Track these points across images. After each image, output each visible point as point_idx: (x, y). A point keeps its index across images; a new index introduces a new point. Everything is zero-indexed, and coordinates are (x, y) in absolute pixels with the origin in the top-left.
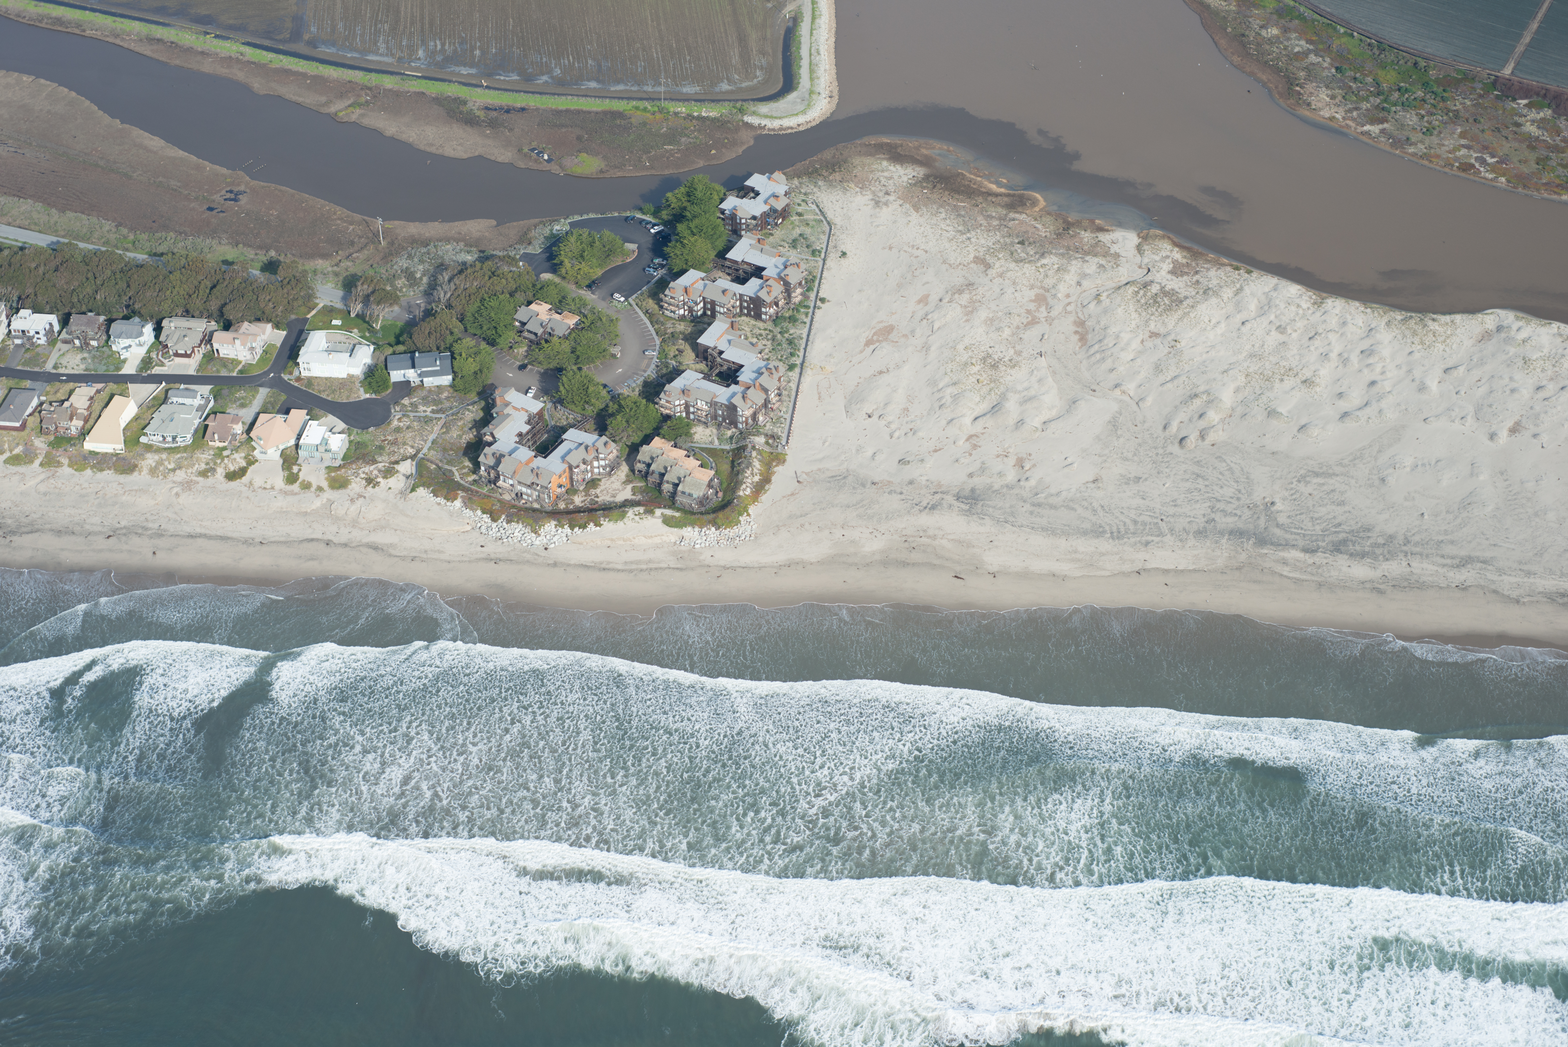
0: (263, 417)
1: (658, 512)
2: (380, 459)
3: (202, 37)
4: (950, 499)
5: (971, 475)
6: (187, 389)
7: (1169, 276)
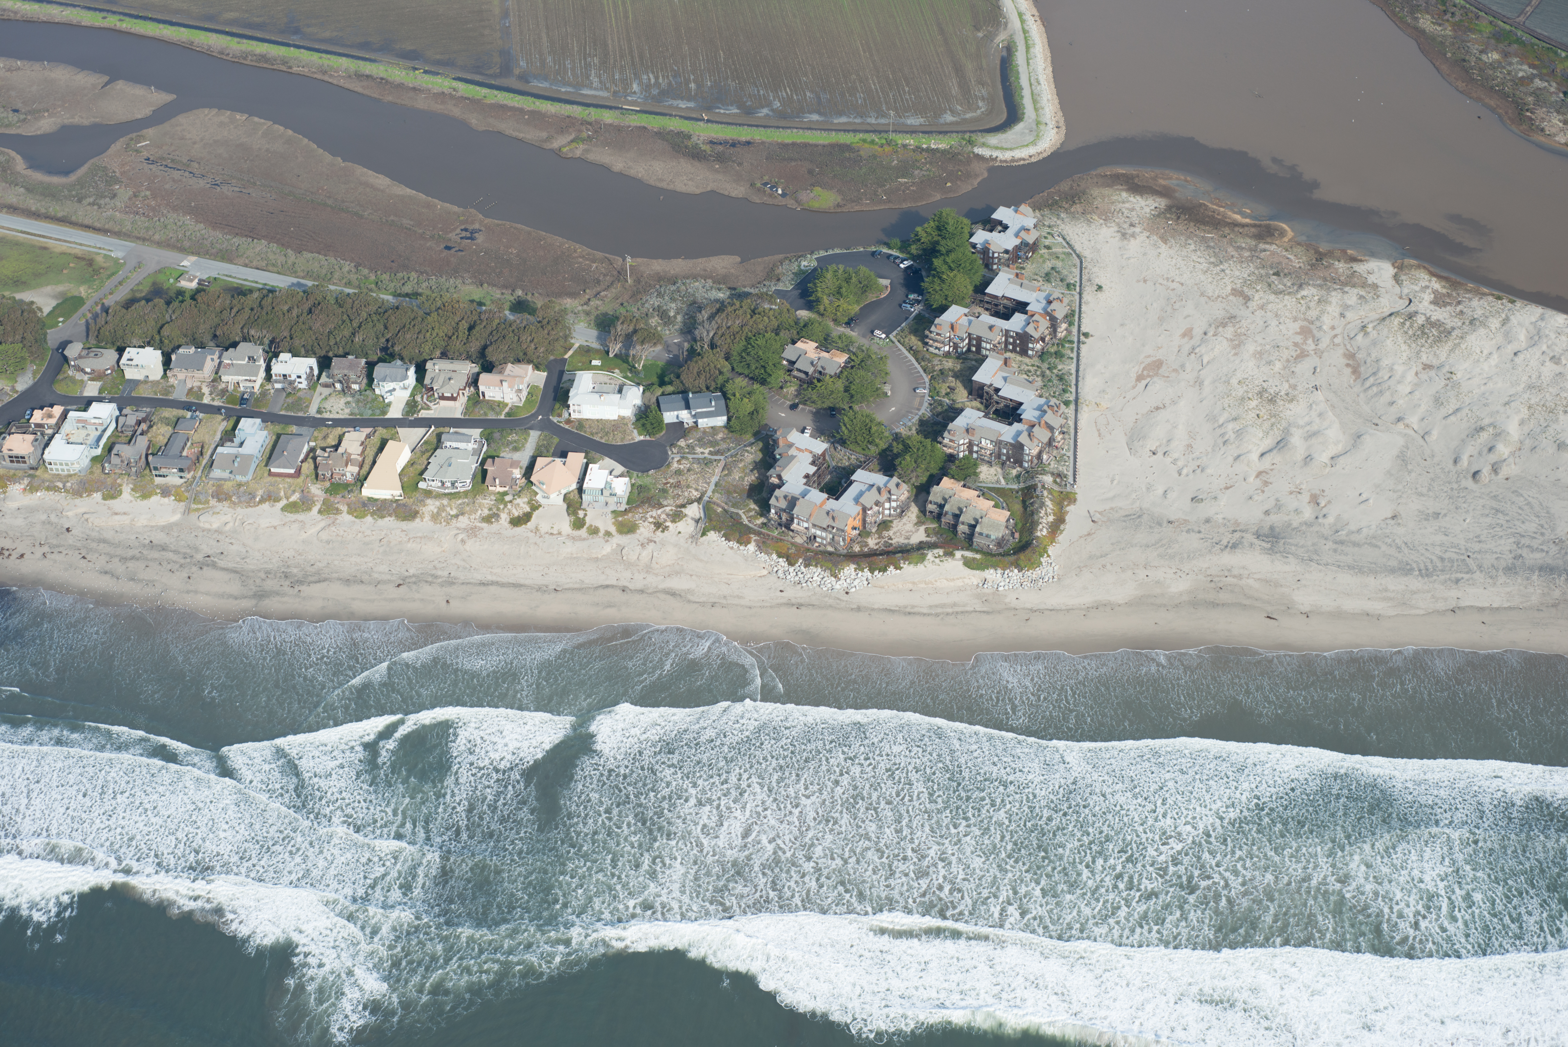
0: (540, 461)
1: (958, 554)
2: (665, 503)
3: (411, 73)
4: (1249, 537)
5: (1267, 513)
6: (456, 433)
7: (1432, 307)
